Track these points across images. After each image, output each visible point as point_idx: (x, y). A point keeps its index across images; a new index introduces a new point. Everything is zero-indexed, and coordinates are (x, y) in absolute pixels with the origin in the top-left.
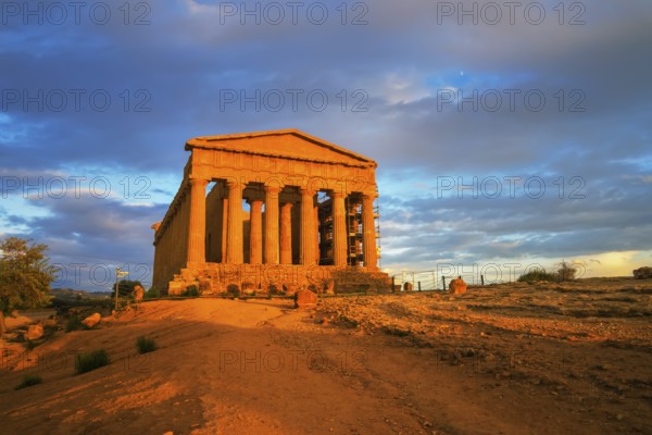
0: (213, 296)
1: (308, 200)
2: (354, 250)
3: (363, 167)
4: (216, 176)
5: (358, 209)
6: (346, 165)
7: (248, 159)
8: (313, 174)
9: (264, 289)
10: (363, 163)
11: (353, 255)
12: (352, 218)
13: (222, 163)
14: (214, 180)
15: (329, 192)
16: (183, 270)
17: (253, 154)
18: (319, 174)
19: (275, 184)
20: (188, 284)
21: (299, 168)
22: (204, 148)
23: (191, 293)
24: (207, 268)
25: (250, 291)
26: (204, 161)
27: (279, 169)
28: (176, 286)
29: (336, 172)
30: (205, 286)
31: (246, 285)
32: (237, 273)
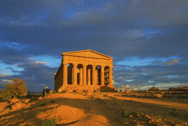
0: (69, 92)
1: (94, 68)
2: (107, 81)
3: (109, 59)
4: (70, 63)
5: (108, 70)
6: (104, 59)
7: (78, 58)
8: (95, 61)
9: (82, 91)
10: (109, 58)
11: (106, 82)
12: (106, 73)
13: (71, 59)
14: (69, 63)
15: (100, 66)
16: (62, 86)
17: (79, 57)
18: (97, 61)
19: (85, 64)
20: (63, 90)
21: (92, 60)
22: (66, 55)
23: (64, 92)
24: (68, 86)
25: (78, 91)
26: (66, 59)
27: (86, 60)
28: (60, 90)
29: (102, 60)
30: (67, 90)
31: (77, 90)
32: (76, 87)
